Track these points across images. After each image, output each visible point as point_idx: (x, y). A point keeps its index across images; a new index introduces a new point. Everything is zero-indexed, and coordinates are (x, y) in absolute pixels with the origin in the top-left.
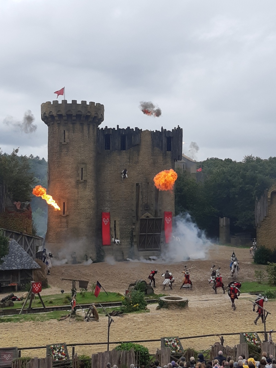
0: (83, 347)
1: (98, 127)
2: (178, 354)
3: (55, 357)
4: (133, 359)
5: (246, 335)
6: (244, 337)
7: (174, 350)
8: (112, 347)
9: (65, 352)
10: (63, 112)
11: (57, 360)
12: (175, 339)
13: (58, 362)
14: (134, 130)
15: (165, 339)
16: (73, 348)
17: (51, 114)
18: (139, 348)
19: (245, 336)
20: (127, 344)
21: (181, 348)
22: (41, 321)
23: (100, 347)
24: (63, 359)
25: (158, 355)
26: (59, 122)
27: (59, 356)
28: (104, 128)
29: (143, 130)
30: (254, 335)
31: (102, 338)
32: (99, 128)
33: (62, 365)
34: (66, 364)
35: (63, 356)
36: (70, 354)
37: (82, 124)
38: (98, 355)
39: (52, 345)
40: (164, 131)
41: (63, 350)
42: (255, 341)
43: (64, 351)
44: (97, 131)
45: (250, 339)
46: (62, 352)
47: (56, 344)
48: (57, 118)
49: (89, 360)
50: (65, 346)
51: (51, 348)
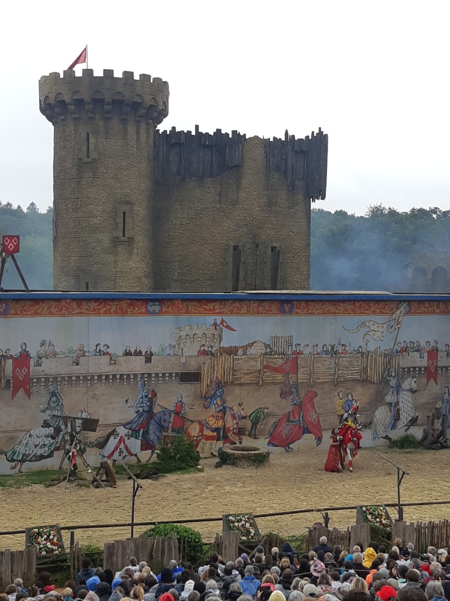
0: (89, 532)
1: (157, 129)
2: (251, 542)
3: (40, 549)
4: (174, 552)
5: (367, 510)
6: (363, 513)
7: (244, 536)
8: (139, 531)
9: (57, 540)
10: (85, 95)
11: (44, 553)
12: (246, 517)
13: (45, 557)
14: (230, 136)
15: (230, 518)
16: (72, 534)
17: (60, 98)
18: (186, 532)
19: (365, 512)
20: (165, 526)
21: (257, 533)
22: (16, 488)
23: (118, 531)
24: (55, 553)
25: (218, 545)
26: (77, 116)
27: (47, 547)
28: (169, 129)
29: (247, 137)
30: (381, 510)
31: (121, 517)
32: (159, 130)
33: (52, 562)
34: (60, 561)
35: (55, 548)
36: (67, 543)
37: (124, 121)
38: (116, 544)
39: (35, 528)
40: (290, 140)
41: (54, 536)
42: (382, 519)
43: (55, 539)
44: (155, 136)
45: (374, 517)
46: (53, 539)
47: (42, 527)
48: (72, 107)
49: (100, 553)
50: (58, 529)
51: (34, 532)
